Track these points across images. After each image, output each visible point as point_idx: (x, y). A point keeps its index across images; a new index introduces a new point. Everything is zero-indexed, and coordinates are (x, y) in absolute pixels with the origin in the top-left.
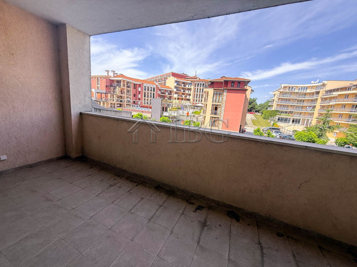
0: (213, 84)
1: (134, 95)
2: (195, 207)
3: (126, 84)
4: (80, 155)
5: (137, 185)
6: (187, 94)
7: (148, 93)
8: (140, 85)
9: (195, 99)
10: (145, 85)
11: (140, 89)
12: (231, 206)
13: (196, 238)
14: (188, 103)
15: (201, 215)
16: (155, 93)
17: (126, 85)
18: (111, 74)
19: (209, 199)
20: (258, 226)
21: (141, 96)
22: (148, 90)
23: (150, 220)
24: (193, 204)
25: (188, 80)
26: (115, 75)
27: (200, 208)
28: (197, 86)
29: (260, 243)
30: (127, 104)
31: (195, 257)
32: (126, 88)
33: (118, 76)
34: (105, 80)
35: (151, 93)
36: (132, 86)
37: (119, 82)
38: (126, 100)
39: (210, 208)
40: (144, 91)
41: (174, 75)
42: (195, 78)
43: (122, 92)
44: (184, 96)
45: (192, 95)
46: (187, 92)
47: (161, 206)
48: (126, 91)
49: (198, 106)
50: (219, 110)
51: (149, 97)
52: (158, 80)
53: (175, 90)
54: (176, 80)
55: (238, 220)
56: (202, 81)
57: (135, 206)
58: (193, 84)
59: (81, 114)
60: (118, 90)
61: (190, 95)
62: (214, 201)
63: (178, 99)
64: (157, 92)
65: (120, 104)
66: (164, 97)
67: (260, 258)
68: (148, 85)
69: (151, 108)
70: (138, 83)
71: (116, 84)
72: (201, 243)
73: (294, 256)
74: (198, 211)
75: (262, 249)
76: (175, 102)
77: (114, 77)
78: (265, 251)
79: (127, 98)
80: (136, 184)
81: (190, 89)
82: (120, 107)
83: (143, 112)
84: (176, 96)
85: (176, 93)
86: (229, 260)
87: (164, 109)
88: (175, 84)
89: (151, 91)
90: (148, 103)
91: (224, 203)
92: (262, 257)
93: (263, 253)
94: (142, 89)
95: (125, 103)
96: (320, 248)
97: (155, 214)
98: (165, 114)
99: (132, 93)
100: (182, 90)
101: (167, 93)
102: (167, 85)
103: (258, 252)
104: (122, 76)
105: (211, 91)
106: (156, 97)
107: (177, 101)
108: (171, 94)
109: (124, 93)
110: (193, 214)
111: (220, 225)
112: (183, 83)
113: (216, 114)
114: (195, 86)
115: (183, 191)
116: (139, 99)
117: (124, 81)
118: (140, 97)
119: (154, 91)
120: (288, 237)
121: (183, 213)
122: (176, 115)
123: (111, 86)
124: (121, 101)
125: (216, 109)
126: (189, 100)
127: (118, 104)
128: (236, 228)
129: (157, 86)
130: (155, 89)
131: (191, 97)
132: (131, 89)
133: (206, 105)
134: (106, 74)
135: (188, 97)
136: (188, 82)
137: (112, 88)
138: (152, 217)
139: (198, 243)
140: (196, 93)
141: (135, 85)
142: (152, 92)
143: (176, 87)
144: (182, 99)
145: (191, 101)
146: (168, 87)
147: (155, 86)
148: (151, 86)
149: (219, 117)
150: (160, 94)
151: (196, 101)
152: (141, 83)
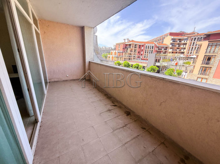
1: (139, 52)
3: (134, 45)
6: (182, 48)
7: (148, 50)
8: (143, 45)
9: (190, 52)
10: (147, 45)
11: (142, 48)
14: (182, 56)
16: (153, 49)
17: (134, 47)
18: (126, 41)
22: (148, 48)
25: (184, 37)
26: (129, 41)
28: (193, 40)
30: (134, 58)
32: (134, 48)
33: (130, 42)
34: (123, 45)
35: (150, 50)
36: (138, 46)
37: (130, 45)
38: (133, 56)
40: (145, 49)
42: (193, 33)
43: (131, 51)
44: (178, 50)
46: (182, 46)
48: (133, 50)
49: (192, 58)
50: (212, 60)
51: (147, 52)
52: (157, 41)
53: (170, 46)
54: (172, 38)
56: (201, 35)
58: (189, 39)
60: (129, 50)
61: (185, 49)
63: (172, 53)
64: (155, 49)
65: (130, 58)
66: (160, 52)
68: (149, 45)
70: (142, 44)
71: (128, 46)
76: (170, 55)
77: (128, 42)
79: (134, 54)
81: (185, 44)
82: (129, 60)
84: (171, 50)
85: (171, 48)
87: (157, 61)
88: (171, 41)
89: (150, 48)
94: (144, 48)
95: (133, 58)
99: (137, 51)
100: (177, 46)
101: (163, 49)
102: (164, 43)
104: (133, 41)
105: (205, 43)
106: (154, 53)
108: (166, 50)
109: (132, 51)
112: (179, 40)
113: (208, 64)
116: (142, 55)
117: (133, 44)
118: (142, 53)
119: (153, 48)
122: (166, 65)
123: (126, 48)
125: (209, 59)
126: (183, 53)
127: (128, 58)
129: (155, 44)
130: (154, 47)
131: (185, 51)
132: (137, 49)
134: (124, 41)
135: (182, 51)
136: (184, 38)
137: (126, 49)
140: (191, 47)
141: (140, 45)
143: (171, 44)
144: (177, 53)
145: (185, 53)
146: (165, 44)
147: (153, 45)
148: (151, 45)
149: (212, 66)
150: (157, 50)
151: (191, 53)
152: (144, 44)
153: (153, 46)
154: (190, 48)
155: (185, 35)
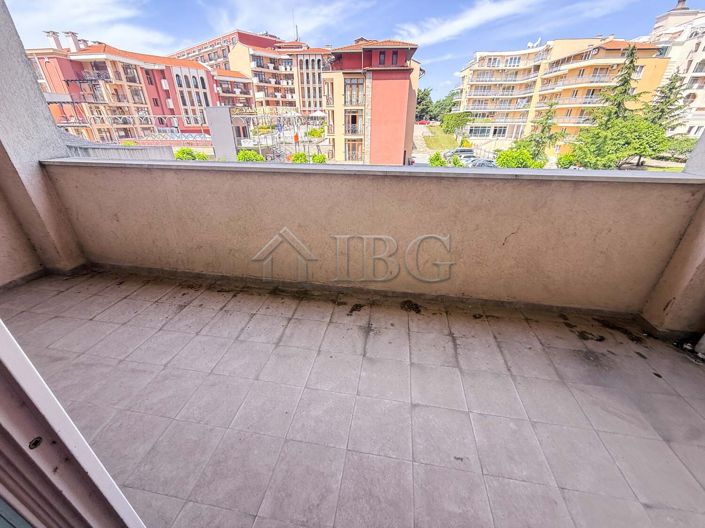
0: (340, 60)
1: (156, 102)
2: (348, 308)
3: (121, 70)
4: (81, 261)
5: (235, 296)
6: (286, 90)
7: (190, 93)
8: (162, 71)
9: (306, 99)
10: (176, 71)
11: (165, 84)
12: (405, 294)
13: (360, 350)
14: (291, 113)
15: (361, 318)
16: (207, 91)
17: (123, 76)
18: (67, 43)
19: (368, 292)
20: (447, 313)
21: (175, 103)
22: (188, 86)
23: (277, 344)
24: (345, 304)
25: (280, 53)
26: (82, 46)
27: (357, 308)
28: (304, 66)
29: (451, 334)
30: (144, 129)
31: (364, 374)
32: (125, 83)
33: (88, 50)
34: (54, 62)
35: (198, 94)
36: (142, 77)
37: (99, 66)
38: (136, 116)
39: (373, 304)
40: (178, 89)
41: (245, 38)
42: (297, 44)
43: (118, 96)
44: (279, 95)
45: (296, 90)
46: (284, 83)
47: (290, 319)
48: (128, 92)
49: (315, 118)
50: (360, 121)
51: (196, 102)
52: (206, 57)
53: (255, 80)
54: (252, 52)
55: (418, 312)
56: (316, 51)
57: (243, 329)
58: (294, 62)
59: (42, 165)
60: (104, 90)
61: (292, 91)
62: (376, 292)
63: (268, 103)
64: (212, 89)
65: (125, 130)
66: (233, 101)
67: (453, 351)
68: (185, 71)
69: (207, 132)
70: (156, 67)
71: (91, 74)
72: (368, 355)
73: (495, 337)
74: (354, 313)
75: (454, 340)
76: (263, 113)
77: (81, 51)
78: (458, 342)
79: (138, 110)
80: (232, 294)
81: (289, 77)
82: (127, 136)
83: (190, 144)
84: (260, 96)
85: (260, 89)
86: (412, 364)
87: (241, 132)
88: (253, 65)
89: (196, 87)
90: (196, 121)
91: (393, 292)
92: (455, 349)
93: (455, 345)
94: (171, 85)
95: (138, 126)
96: (527, 320)
97: (283, 333)
98: (246, 143)
99: (146, 98)
100: (273, 81)
102: (233, 68)
103: (451, 344)
104: (102, 47)
105: (338, 77)
106: (214, 104)
107: (267, 109)
108: (247, 93)
109: (125, 97)
110: (348, 320)
111: (392, 325)
112: (272, 61)
113: (354, 132)
114: (301, 68)
115: (322, 288)
116: (172, 112)
117: (114, 63)
118: (172, 106)
119: (204, 87)
120: (487, 317)
121: (331, 322)
123: (82, 79)
124: (125, 123)
125: (354, 120)
126: (292, 104)
127: (118, 130)
128: (416, 322)
129: (208, 72)
130: (206, 81)
131: (296, 97)
132: (142, 84)
133: (333, 112)
134: (51, 44)
135: (289, 97)
136: (282, 57)
137: (86, 86)
138: (280, 340)
139: (364, 356)
140: (305, 85)
141: (147, 72)
142: (201, 90)
143: (256, 74)
144: (277, 103)
145: (297, 105)
146: (238, 74)
147: (202, 74)
148: (193, 72)
149: (362, 137)
150: (222, 94)
151: (310, 105)
152: (163, 67)
153: (202, 79)
154: (303, 88)
155: (280, 48)
